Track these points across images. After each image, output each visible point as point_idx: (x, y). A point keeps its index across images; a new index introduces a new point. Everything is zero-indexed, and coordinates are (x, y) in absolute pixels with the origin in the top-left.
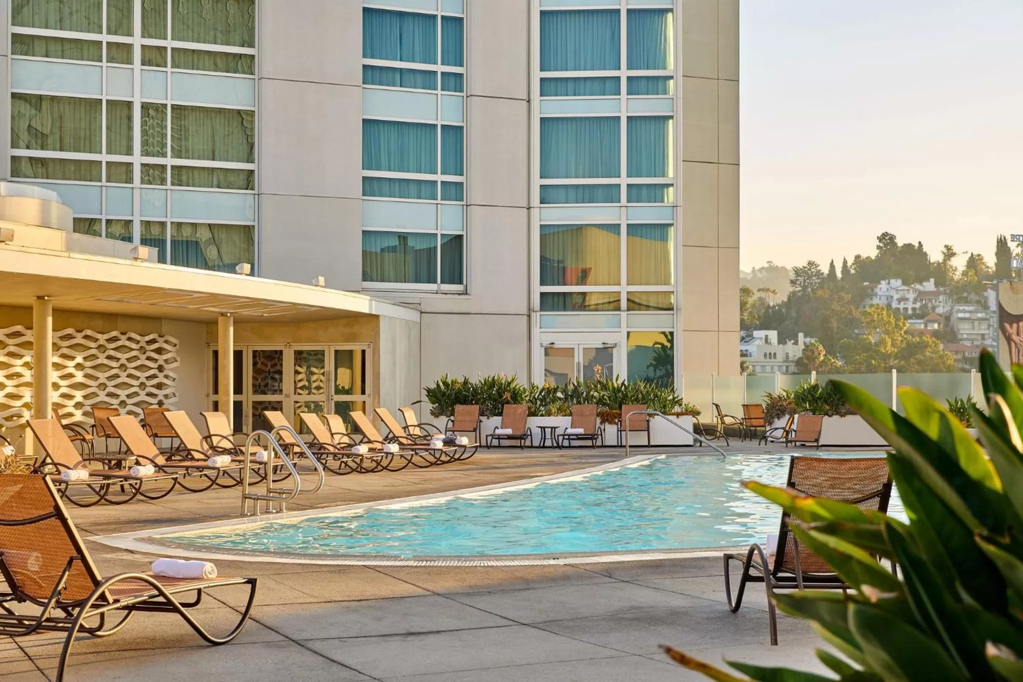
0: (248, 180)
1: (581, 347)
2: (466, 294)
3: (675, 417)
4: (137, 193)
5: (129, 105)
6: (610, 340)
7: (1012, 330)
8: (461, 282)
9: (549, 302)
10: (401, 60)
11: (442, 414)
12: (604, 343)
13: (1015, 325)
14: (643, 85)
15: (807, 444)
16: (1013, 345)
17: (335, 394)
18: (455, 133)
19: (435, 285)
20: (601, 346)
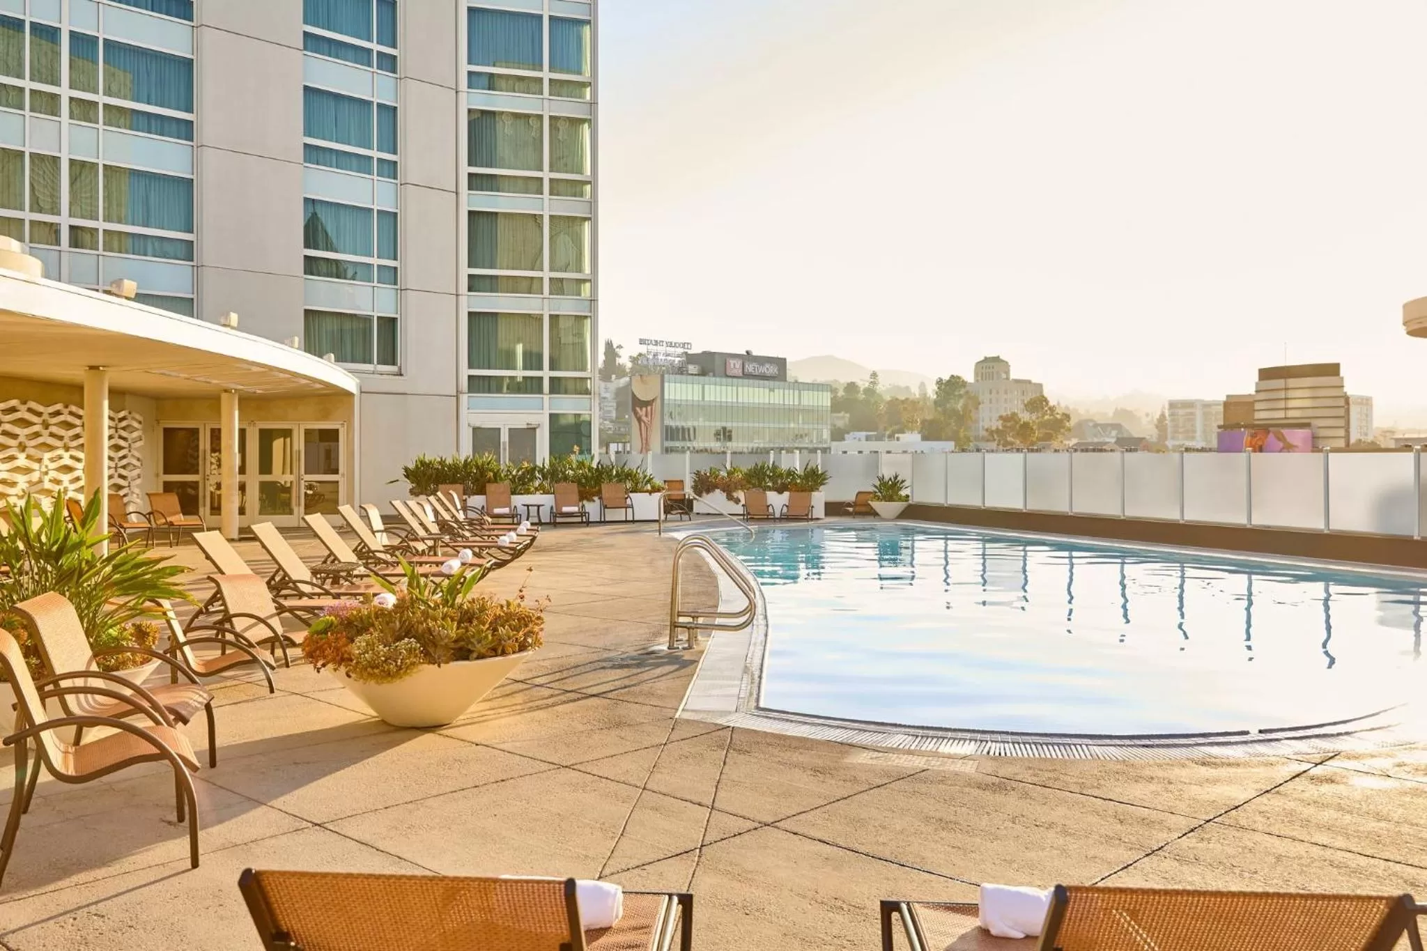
0: (187, 251)
1: (507, 428)
2: (401, 375)
3: (648, 494)
4: (65, 257)
5: (56, 160)
6: (533, 420)
7: (642, 412)
8: (394, 363)
9: (476, 384)
10: (336, 142)
11: (422, 494)
12: (528, 424)
13: (644, 409)
14: (562, 187)
15: (755, 517)
16: (643, 424)
17: (306, 473)
18: (390, 218)
19: (372, 365)
20: (525, 427)
